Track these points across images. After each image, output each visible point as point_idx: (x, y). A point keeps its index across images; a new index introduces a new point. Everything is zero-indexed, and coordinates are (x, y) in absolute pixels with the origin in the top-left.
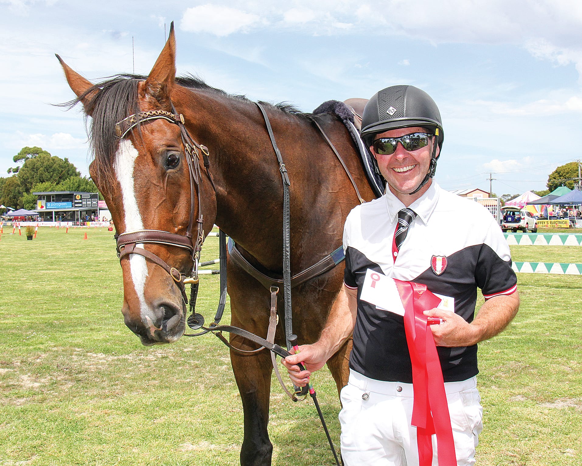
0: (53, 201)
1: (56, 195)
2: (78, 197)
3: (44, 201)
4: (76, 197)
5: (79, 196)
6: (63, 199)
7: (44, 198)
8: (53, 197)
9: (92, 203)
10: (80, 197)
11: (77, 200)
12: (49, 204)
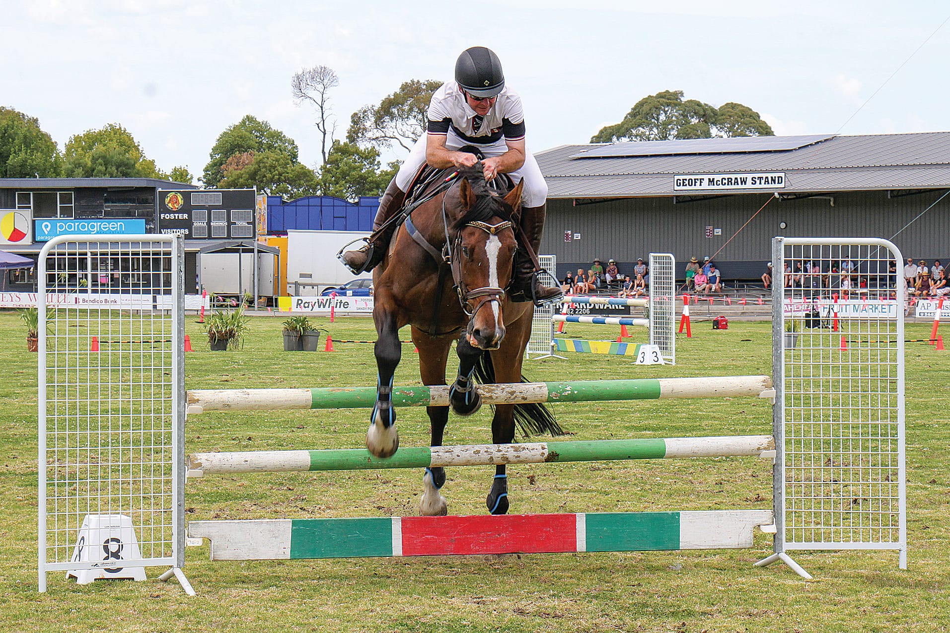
0: (66, 212)
1: (78, 190)
2: (174, 200)
3: (28, 214)
4: (167, 200)
5: (180, 197)
6: (108, 207)
7: (25, 198)
8: (65, 199)
9: (230, 224)
10: (181, 202)
11: (170, 212)
12: (45, 225)
